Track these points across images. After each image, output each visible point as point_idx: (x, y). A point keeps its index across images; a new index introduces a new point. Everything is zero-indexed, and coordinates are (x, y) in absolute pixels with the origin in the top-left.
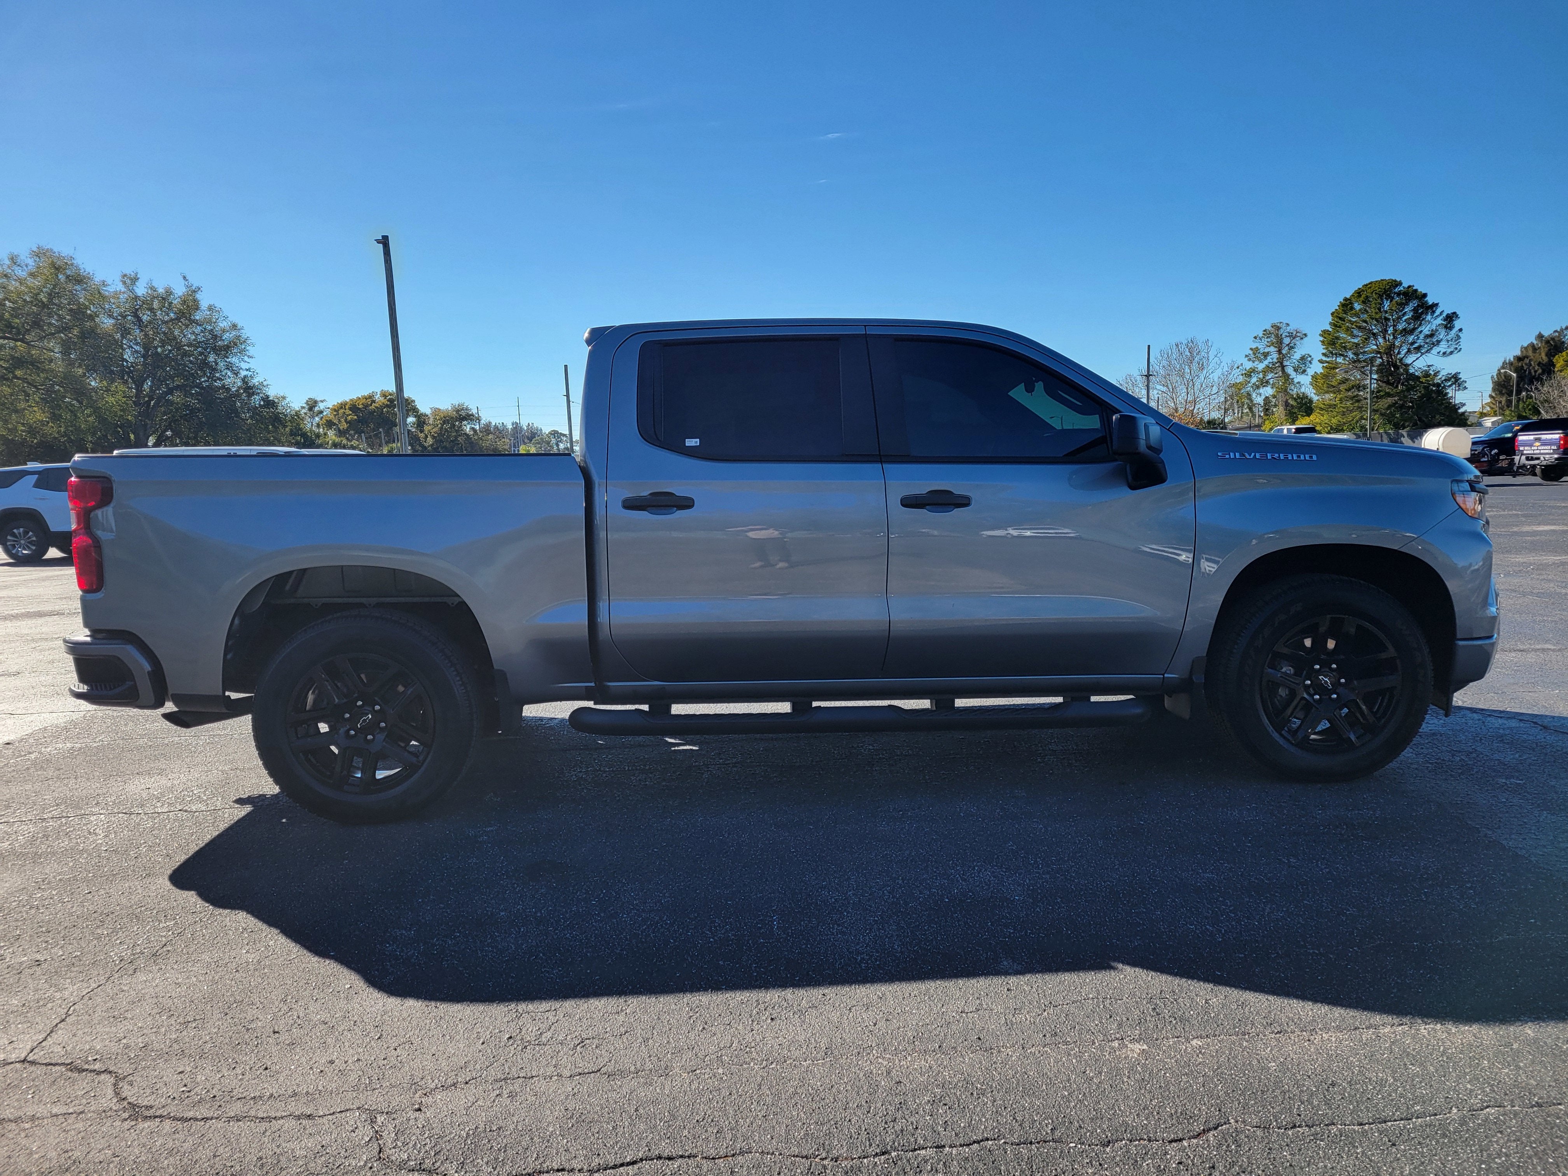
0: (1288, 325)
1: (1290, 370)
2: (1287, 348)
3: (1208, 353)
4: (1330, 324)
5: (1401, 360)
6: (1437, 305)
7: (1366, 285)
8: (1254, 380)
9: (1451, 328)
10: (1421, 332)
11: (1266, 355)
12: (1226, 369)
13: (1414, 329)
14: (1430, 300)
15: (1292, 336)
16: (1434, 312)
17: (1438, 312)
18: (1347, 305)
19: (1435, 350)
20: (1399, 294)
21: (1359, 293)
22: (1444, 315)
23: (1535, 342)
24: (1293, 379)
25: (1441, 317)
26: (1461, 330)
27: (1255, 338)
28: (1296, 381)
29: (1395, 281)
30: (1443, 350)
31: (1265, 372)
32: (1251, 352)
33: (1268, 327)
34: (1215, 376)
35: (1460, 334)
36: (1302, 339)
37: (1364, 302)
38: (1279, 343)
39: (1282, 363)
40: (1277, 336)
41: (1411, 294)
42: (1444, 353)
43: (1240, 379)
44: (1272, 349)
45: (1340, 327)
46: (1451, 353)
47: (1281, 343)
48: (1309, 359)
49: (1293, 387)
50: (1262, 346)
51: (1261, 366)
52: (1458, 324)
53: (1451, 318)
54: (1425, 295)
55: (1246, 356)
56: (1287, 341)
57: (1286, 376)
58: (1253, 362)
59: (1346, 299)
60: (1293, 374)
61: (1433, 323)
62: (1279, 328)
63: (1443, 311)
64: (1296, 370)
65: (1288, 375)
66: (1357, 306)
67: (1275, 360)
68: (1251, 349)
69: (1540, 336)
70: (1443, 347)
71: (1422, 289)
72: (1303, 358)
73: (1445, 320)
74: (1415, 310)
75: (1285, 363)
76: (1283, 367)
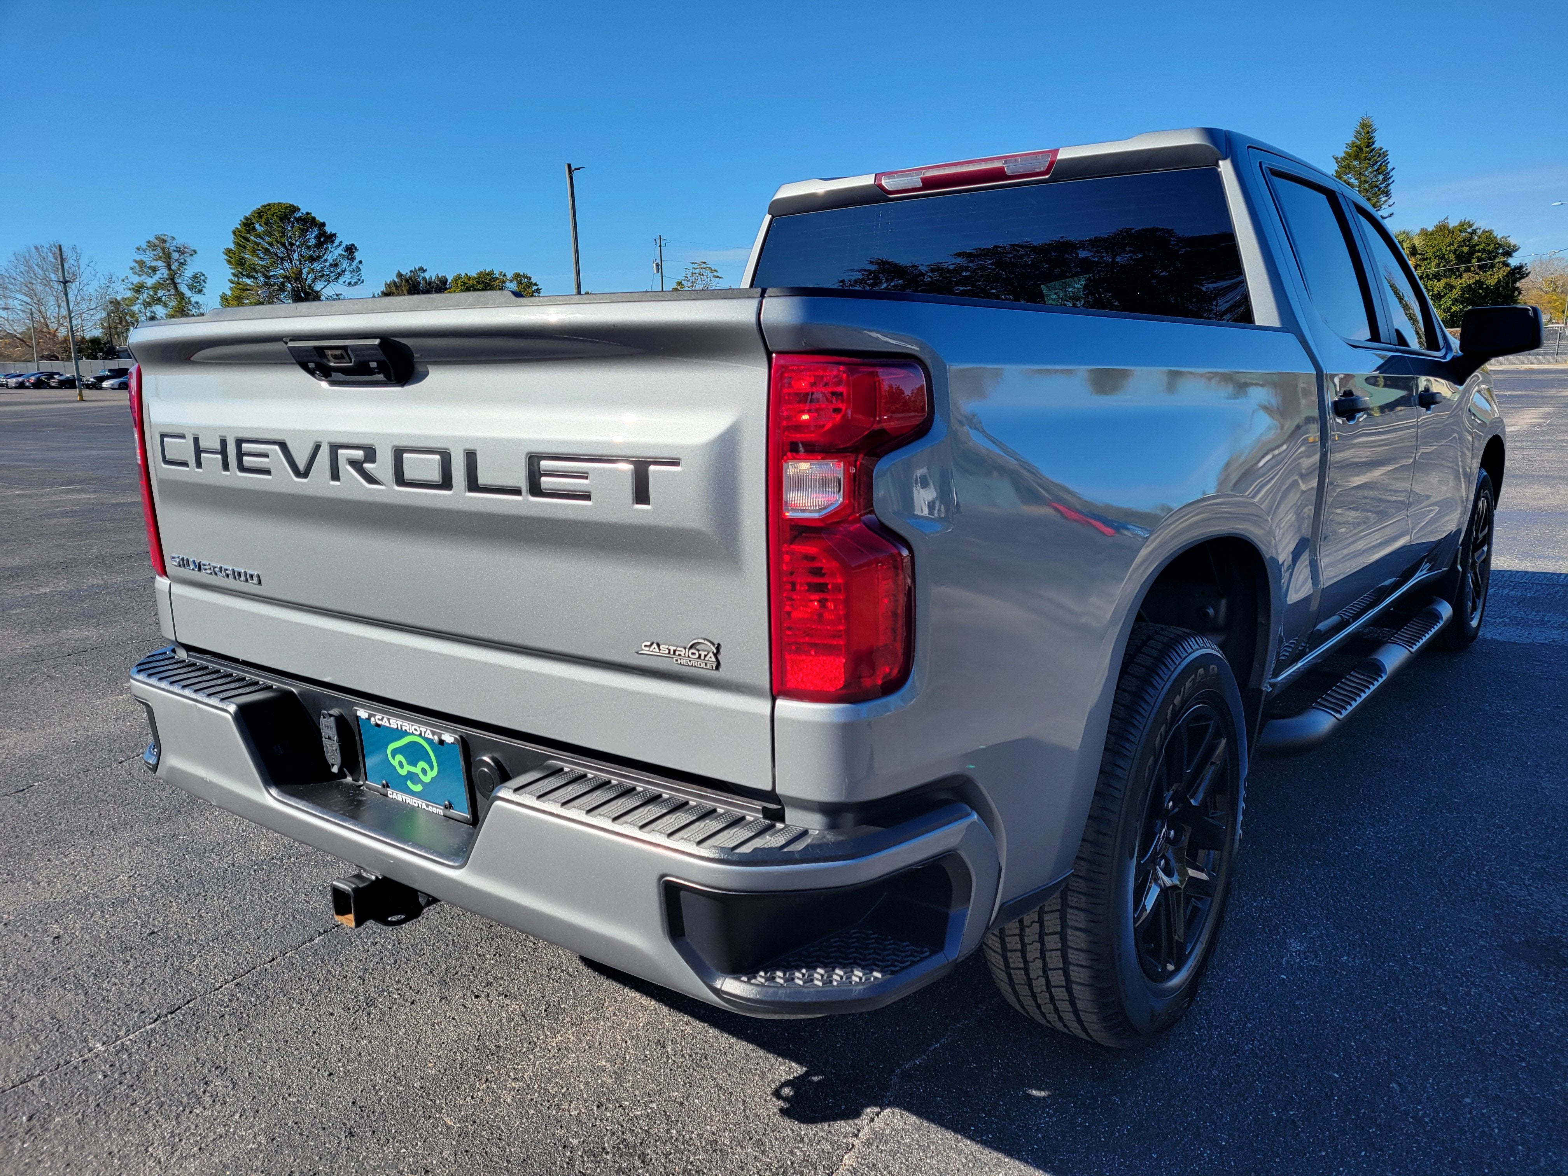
0: (174, 238)
1: (183, 288)
2: (176, 264)
3: (78, 261)
4: (234, 243)
5: (310, 286)
6: (335, 235)
7: (265, 206)
8: (145, 296)
9: (353, 259)
10: (326, 260)
11: (154, 269)
12: (103, 281)
13: (319, 257)
14: (329, 229)
15: (181, 252)
16: (333, 242)
17: (336, 243)
18: (248, 225)
19: (341, 279)
20: (298, 220)
21: (259, 214)
22: (344, 245)
23: (396, 280)
24: (189, 298)
25: (341, 248)
26: (361, 262)
27: (138, 249)
28: (193, 300)
29: (293, 206)
30: (348, 281)
31: (155, 288)
32: (136, 265)
33: (152, 239)
34: (91, 289)
35: (360, 266)
36: (191, 255)
37: (266, 224)
38: (167, 258)
39: (173, 280)
40: (163, 249)
41: (309, 222)
42: (350, 283)
43: (129, 294)
44: (160, 264)
45: (245, 247)
46: (356, 283)
47: (170, 258)
48: (203, 278)
49: (190, 307)
50: (148, 258)
51: (150, 282)
52: (358, 255)
53: (351, 250)
54: (323, 224)
55: (132, 269)
56: (175, 256)
57: (181, 295)
58: (140, 275)
59: (247, 219)
60: (188, 293)
61: (334, 253)
62: (164, 241)
63: (341, 242)
64: (191, 288)
65: (183, 294)
66: (259, 228)
67: (165, 276)
68: (136, 262)
69: (400, 275)
70: (347, 277)
71: (320, 219)
72: (195, 277)
73: (346, 251)
74: (318, 237)
75: (177, 280)
76: (175, 285)
